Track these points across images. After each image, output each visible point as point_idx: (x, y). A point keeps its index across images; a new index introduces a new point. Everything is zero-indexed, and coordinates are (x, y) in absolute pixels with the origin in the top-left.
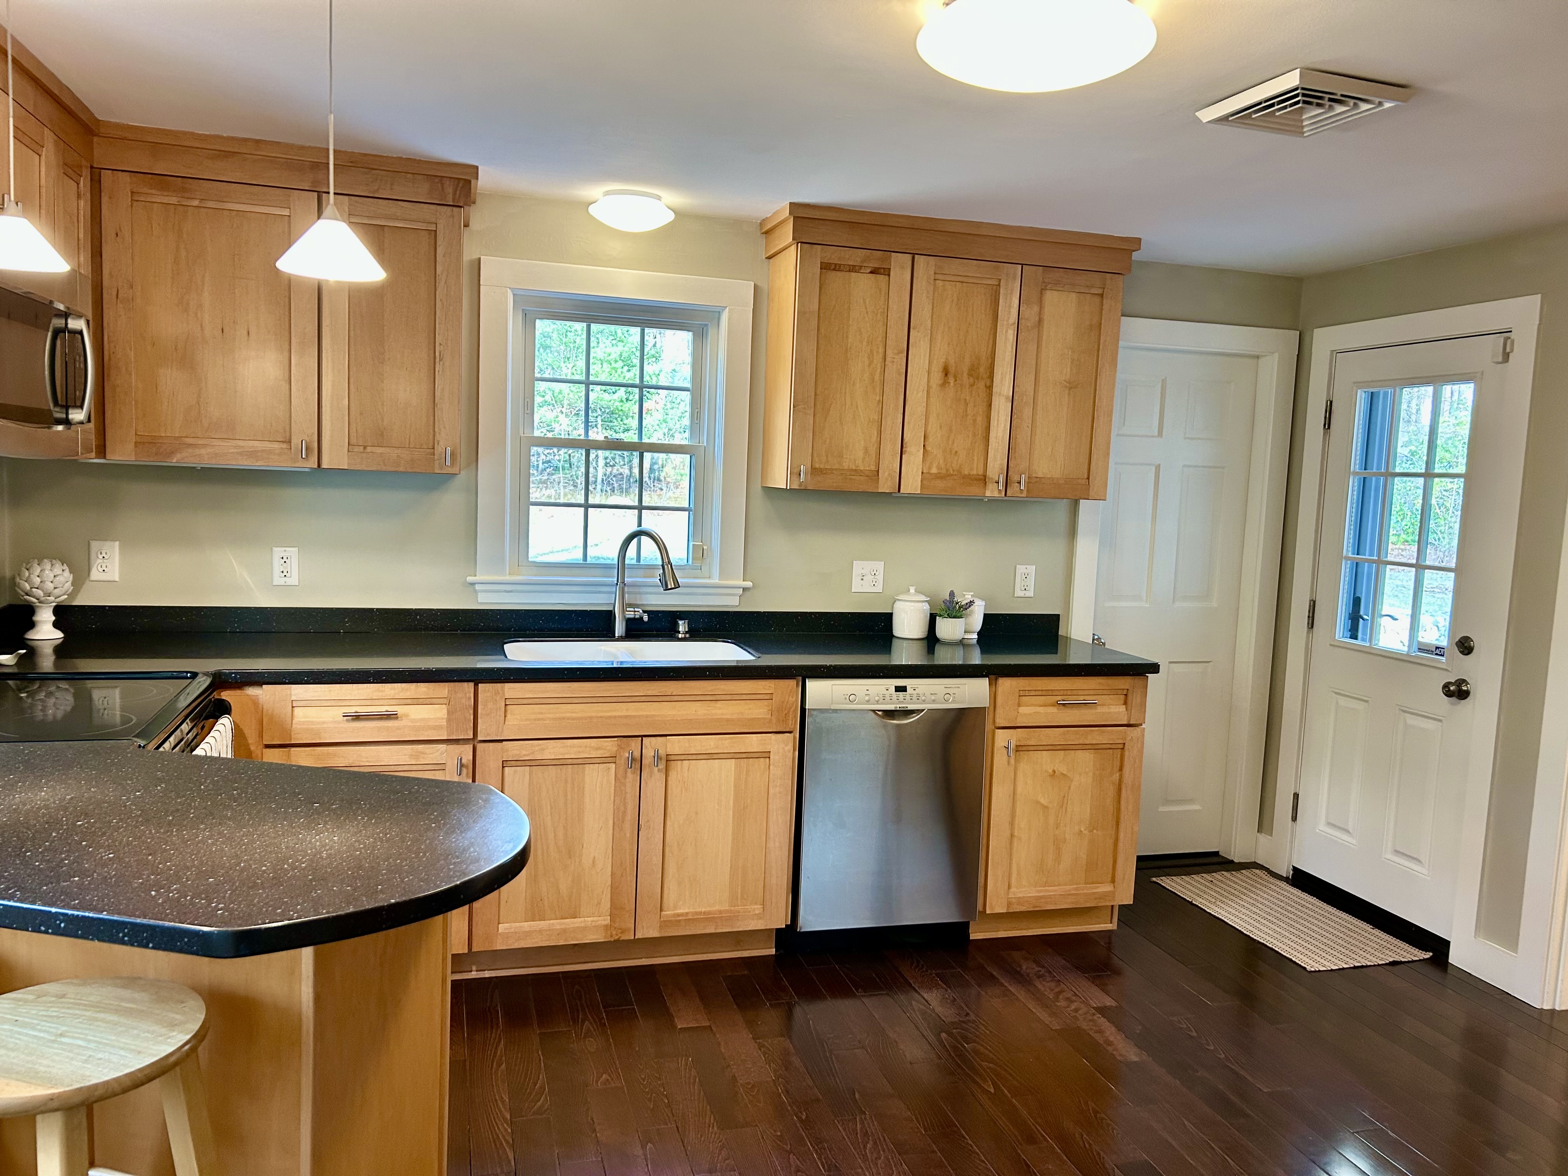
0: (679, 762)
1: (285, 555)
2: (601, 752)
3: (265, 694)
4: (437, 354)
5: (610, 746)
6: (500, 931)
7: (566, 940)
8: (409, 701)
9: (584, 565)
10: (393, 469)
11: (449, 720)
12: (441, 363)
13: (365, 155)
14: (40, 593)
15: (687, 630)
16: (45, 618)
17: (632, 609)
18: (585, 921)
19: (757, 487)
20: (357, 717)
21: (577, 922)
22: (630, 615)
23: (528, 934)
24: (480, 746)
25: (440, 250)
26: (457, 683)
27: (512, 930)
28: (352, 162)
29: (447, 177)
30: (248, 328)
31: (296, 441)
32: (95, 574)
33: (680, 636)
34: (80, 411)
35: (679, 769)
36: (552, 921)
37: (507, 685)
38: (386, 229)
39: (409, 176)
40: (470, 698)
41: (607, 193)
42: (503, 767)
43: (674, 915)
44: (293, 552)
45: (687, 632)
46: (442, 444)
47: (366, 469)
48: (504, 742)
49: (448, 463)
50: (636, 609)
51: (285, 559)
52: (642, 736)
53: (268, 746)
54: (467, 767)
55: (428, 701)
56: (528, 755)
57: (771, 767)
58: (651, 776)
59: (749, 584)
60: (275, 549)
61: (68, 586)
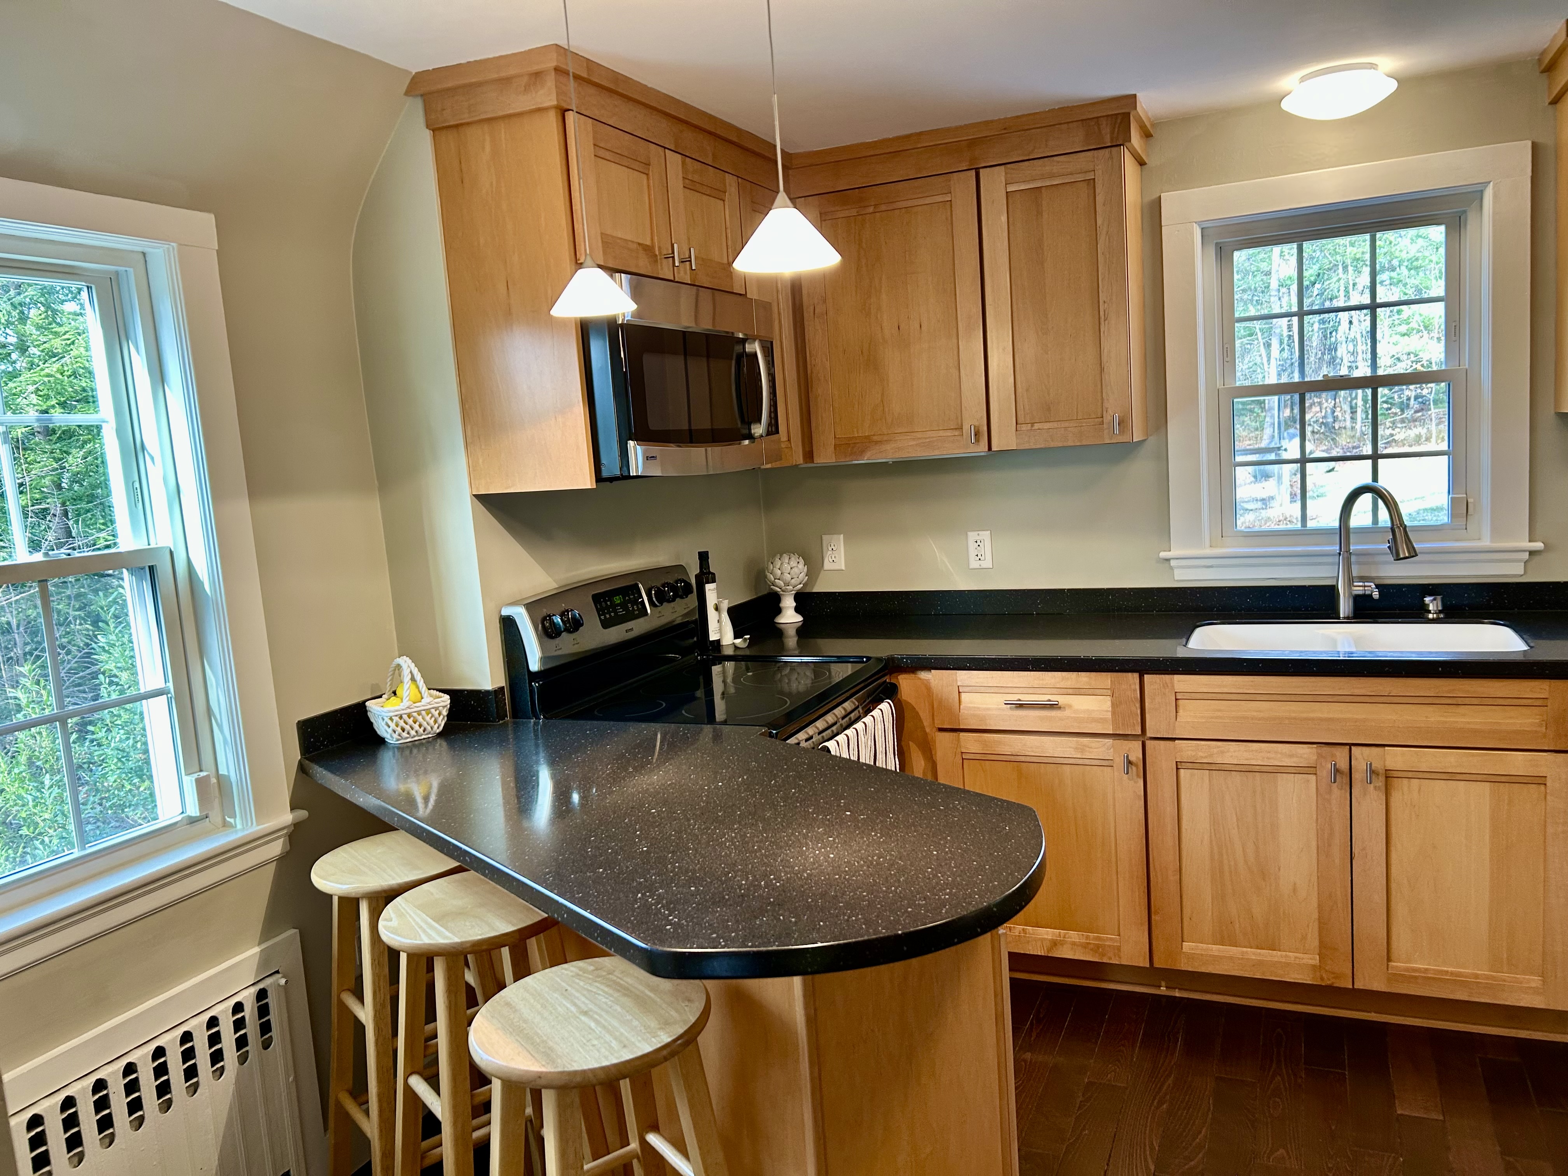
0: (1405, 781)
1: (977, 538)
2: (1295, 759)
3: (934, 678)
4: (1102, 313)
5: (1306, 755)
6: (1184, 950)
7: (1263, 974)
8: (1070, 691)
9: (1304, 533)
10: (1060, 444)
11: (1114, 713)
12: (1107, 322)
13: (1018, 117)
14: (781, 583)
15: (1440, 608)
16: (788, 603)
17: (1361, 584)
18: (1286, 956)
19: (1547, 414)
20: (1021, 706)
21: (1276, 956)
22: (1358, 590)
23: (1216, 959)
24: (1149, 743)
25: (1100, 199)
26: (1119, 674)
27: (1198, 952)
28: (1005, 129)
29: (1103, 116)
30: (920, 320)
31: (966, 427)
32: (827, 565)
33: (1431, 616)
34: (758, 425)
35: (1405, 789)
36: (1245, 949)
37: (1177, 677)
38: (1043, 190)
39: (1064, 127)
40: (1135, 690)
41: (1303, 79)
42: (1177, 769)
43: (1407, 969)
44: (985, 535)
45: (1440, 612)
46: (1110, 412)
47: (1034, 447)
48: (1177, 741)
49: (1117, 431)
50: (1366, 584)
51: (979, 543)
52: (1351, 745)
53: (941, 730)
54: (1136, 766)
55: (1091, 691)
56: (1206, 757)
57: (1548, 797)
58: (1365, 794)
59: (1539, 545)
60: (969, 533)
61: (803, 577)
